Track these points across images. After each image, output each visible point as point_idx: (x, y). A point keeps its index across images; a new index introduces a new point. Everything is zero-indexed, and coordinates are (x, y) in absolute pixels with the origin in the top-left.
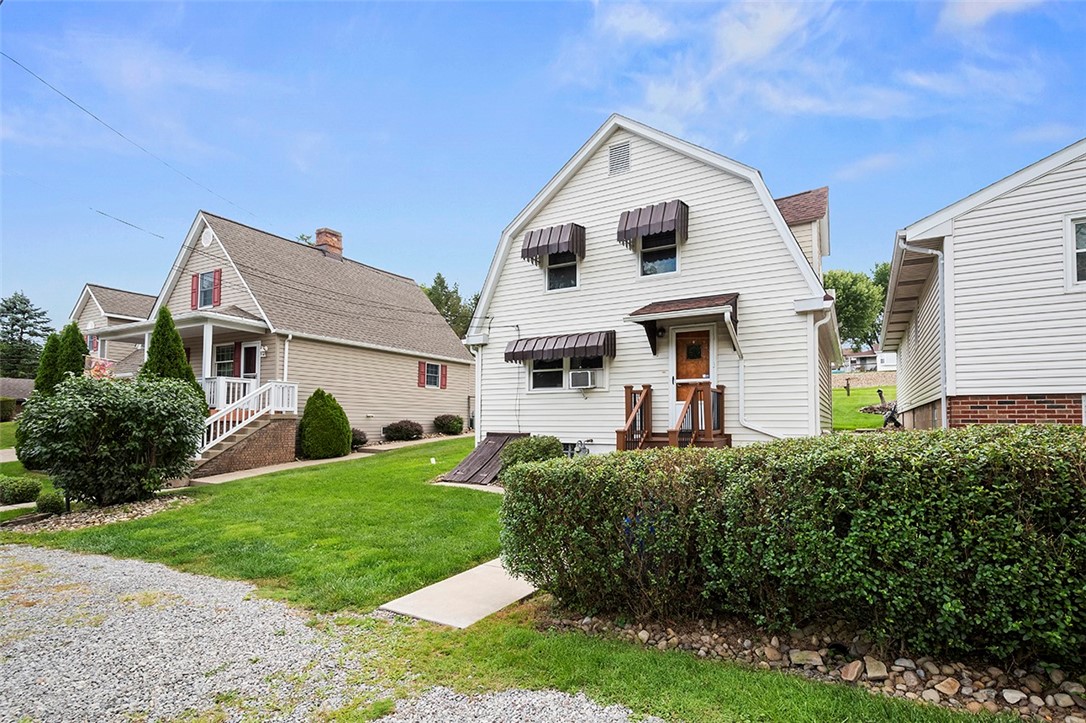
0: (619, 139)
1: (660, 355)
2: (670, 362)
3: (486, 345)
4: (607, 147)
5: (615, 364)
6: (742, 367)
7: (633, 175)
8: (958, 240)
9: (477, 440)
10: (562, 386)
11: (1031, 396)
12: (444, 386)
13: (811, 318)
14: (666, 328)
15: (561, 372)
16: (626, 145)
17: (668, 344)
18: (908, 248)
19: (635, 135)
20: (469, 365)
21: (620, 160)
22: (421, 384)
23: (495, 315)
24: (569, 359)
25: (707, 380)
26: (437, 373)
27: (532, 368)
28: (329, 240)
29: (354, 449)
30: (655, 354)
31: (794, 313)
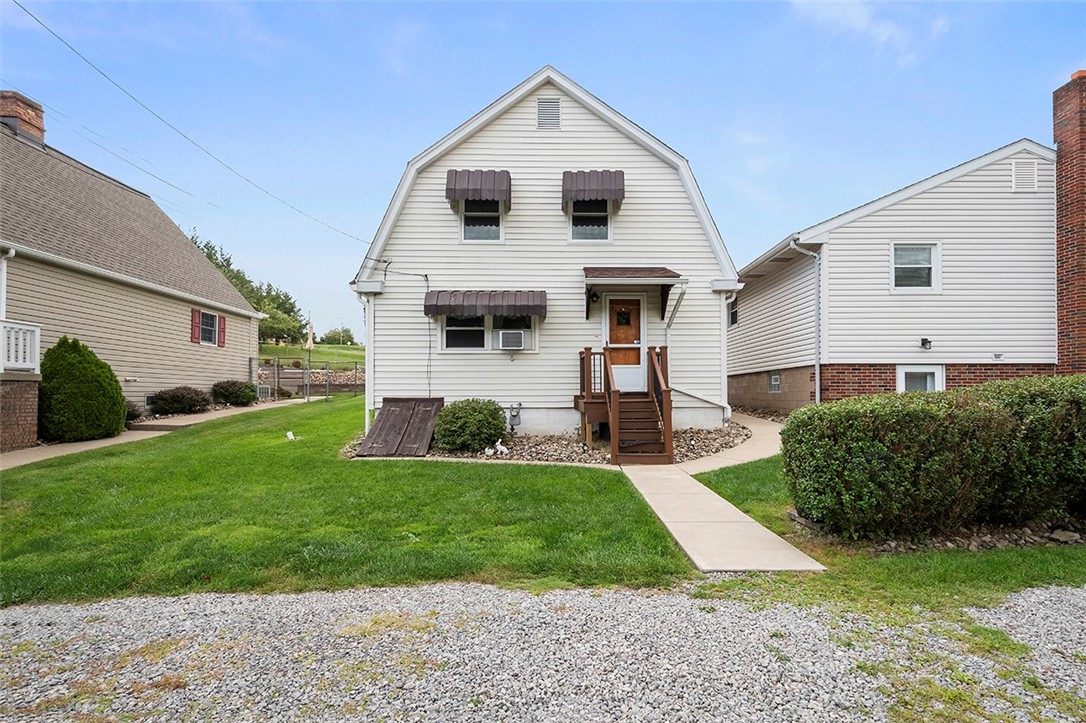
0: (549, 94)
1: (592, 320)
2: (603, 328)
3: (380, 293)
4: (534, 98)
5: (546, 326)
6: (668, 335)
7: (563, 135)
8: (832, 247)
9: (369, 406)
10: (483, 346)
11: (870, 365)
12: (222, 344)
13: (724, 296)
14: (599, 294)
15: (483, 331)
16: (556, 102)
17: (600, 310)
18: (798, 248)
19: (566, 93)
20: (249, 318)
21: (549, 116)
22: (194, 339)
23: (394, 259)
24: (491, 318)
25: (638, 346)
26: (212, 325)
27: (445, 324)
28: (21, 111)
29: (129, 428)
30: (587, 318)
31: (710, 291)
